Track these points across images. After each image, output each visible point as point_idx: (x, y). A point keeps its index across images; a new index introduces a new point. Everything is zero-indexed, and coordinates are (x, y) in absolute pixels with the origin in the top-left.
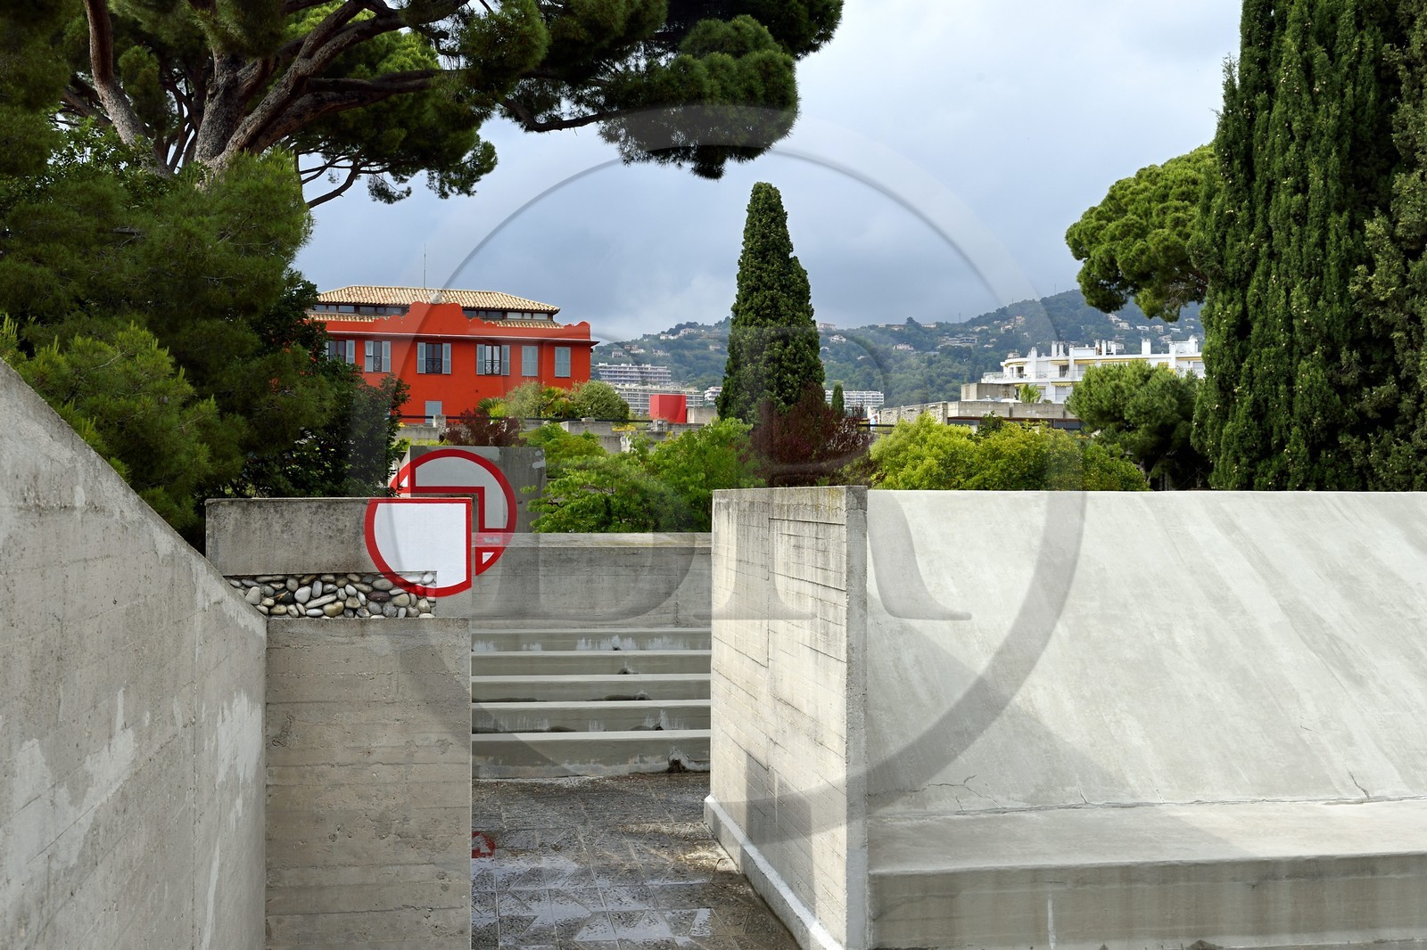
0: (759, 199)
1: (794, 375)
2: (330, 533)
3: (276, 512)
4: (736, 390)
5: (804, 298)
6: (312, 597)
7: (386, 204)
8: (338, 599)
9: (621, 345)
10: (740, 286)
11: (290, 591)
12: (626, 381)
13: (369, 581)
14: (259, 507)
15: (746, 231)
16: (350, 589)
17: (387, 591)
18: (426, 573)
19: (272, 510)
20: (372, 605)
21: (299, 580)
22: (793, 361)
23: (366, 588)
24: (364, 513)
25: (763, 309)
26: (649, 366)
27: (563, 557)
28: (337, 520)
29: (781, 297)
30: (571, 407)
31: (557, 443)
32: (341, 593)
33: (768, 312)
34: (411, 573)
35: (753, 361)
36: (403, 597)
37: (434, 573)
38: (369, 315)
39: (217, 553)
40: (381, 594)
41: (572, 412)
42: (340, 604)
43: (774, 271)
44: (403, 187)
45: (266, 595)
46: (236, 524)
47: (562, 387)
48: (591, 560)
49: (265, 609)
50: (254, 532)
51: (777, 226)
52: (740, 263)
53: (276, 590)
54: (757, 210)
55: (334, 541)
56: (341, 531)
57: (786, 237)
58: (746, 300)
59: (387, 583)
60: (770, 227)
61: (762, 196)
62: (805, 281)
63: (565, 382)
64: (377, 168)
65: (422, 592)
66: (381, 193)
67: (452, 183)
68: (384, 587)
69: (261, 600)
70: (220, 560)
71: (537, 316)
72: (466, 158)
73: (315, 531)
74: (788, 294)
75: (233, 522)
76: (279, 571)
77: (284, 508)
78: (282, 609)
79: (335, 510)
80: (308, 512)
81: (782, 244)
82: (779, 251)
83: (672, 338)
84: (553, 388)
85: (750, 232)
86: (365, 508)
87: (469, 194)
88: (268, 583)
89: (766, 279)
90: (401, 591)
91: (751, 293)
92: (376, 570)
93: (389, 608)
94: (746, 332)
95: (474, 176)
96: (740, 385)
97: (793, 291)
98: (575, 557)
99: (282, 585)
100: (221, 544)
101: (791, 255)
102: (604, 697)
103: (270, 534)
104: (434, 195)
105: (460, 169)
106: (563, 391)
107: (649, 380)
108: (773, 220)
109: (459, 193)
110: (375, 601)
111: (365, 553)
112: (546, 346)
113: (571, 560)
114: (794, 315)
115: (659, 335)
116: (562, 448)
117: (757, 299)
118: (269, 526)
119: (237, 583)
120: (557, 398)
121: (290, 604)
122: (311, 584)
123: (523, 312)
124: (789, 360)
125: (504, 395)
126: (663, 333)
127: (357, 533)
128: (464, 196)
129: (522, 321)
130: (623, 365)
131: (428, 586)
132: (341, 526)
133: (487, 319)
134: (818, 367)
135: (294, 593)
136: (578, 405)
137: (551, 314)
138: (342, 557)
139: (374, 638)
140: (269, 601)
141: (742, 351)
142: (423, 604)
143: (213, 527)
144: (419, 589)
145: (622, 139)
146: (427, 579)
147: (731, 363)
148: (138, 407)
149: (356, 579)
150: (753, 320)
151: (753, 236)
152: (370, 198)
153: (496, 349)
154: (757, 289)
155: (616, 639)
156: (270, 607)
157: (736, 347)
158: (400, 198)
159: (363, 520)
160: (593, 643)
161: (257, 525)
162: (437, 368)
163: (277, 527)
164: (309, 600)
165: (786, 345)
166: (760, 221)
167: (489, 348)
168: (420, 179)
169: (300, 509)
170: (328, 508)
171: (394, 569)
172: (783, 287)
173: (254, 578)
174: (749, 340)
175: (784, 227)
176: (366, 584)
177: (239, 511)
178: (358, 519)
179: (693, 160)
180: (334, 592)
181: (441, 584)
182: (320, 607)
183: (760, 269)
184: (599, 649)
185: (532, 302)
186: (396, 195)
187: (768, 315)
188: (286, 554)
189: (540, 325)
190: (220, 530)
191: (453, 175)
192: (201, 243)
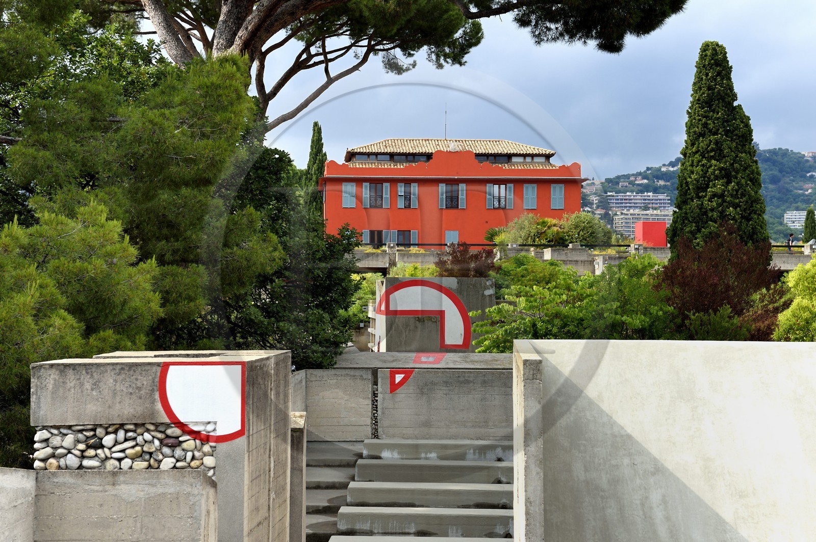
0: (706, 55)
1: (735, 208)
2: (130, 390)
3: (87, 373)
4: (684, 223)
5: (746, 140)
6: (116, 443)
7: (397, 76)
8: (137, 445)
9: (627, 177)
10: (688, 133)
11: (99, 438)
12: (630, 207)
13: (162, 429)
14: (74, 370)
15: (695, 84)
16: (147, 436)
17: (178, 437)
18: (209, 423)
19: (84, 372)
20: (166, 450)
21: (106, 428)
22: (736, 197)
23: (160, 435)
24: (159, 374)
25: (708, 152)
26: (650, 194)
27: (461, 379)
28: (137, 379)
29: (725, 140)
30: (561, 235)
31: (526, 270)
32: (140, 439)
33: (712, 154)
34: (196, 423)
35: (699, 197)
36: (190, 443)
37: (215, 423)
38: (401, 162)
39: (39, 407)
40: (171, 441)
41: (562, 239)
42: (138, 449)
43: (719, 118)
44: (410, 60)
45: (79, 441)
46: (55, 384)
47: (554, 218)
48: (484, 382)
49: (78, 453)
50: (69, 390)
51: (722, 79)
52: (688, 113)
53: (87, 438)
54: (704, 66)
55: (134, 397)
56: (139, 389)
57: (730, 88)
58: (693, 145)
59: (175, 431)
60: (715, 80)
61: (709, 53)
62: (747, 126)
63: (558, 214)
64: (389, 46)
65: (205, 439)
66: (393, 66)
67: (446, 56)
68: (174, 435)
69: (75, 446)
70: (42, 413)
71: (536, 159)
72: (458, 35)
73: (118, 389)
74: (732, 138)
75: (52, 382)
76: (89, 422)
77: (94, 370)
78: (91, 452)
79: (135, 371)
80: (112, 373)
81: (726, 94)
82: (723, 101)
83: (671, 169)
84: (546, 219)
85: (698, 85)
86: (159, 369)
87: (461, 64)
88: (81, 431)
89: (711, 126)
90: (188, 437)
91: (697, 139)
92: (167, 420)
93: (178, 452)
94: (692, 172)
95: (464, 49)
96: (687, 218)
97: (736, 135)
98: (471, 379)
99: (92, 433)
100: (42, 400)
101: (735, 104)
102: (472, 503)
103: (82, 392)
104: (432, 66)
105: (452, 44)
106: (554, 221)
107: (650, 206)
108: (719, 74)
109: (453, 64)
110: (167, 446)
111: (159, 406)
112: (544, 183)
113: (468, 382)
114: (737, 156)
115: (660, 168)
116: (529, 274)
117: (703, 143)
118: (82, 385)
119: (55, 431)
120: (549, 227)
121: (99, 448)
122: (115, 432)
123: (525, 156)
124: (732, 196)
125: (507, 225)
126: (664, 165)
127: (153, 390)
128: (457, 66)
129: (524, 163)
130: (628, 194)
131: (211, 434)
132: (139, 384)
133: (495, 163)
134: (757, 201)
135: (102, 439)
136: (567, 233)
137: (548, 157)
138: (140, 409)
139: (123, 486)
140: (82, 446)
141: (689, 189)
142: (206, 448)
143: (37, 386)
144: (202, 436)
145: (533, 24)
146: (210, 428)
147: (679, 199)
148: (90, 267)
149: (152, 427)
150: (699, 161)
151: (700, 88)
152: (384, 70)
153: (503, 187)
154: (702, 135)
155: (499, 450)
156: (83, 451)
157: (684, 185)
158: (408, 69)
159: (157, 380)
160: (480, 453)
161: (72, 385)
162: (454, 204)
163: (88, 386)
164: (114, 445)
165: (729, 182)
166: (707, 75)
167: (496, 187)
168: (423, 54)
169: (106, 371)
170: (129, 370)
171: (182, 419)
172: (727, 132)
173: (70, 427)
174: (695, 179)
175: (729, 79)
176: (161, 432)
177: (57, 372)
178: (154, 379)
179: (596, 38)
180: (135, 439)
181: (220, 432)
182: (123, 451)
183: (706, 117)
184: (485, 458)
185: (532, 147)
186: (404, 68)
187: (712, 157)
188: (94, 408)
189: (539, 165)
190: (42, 389)
191: (447, 50)
192: (162, 130)
